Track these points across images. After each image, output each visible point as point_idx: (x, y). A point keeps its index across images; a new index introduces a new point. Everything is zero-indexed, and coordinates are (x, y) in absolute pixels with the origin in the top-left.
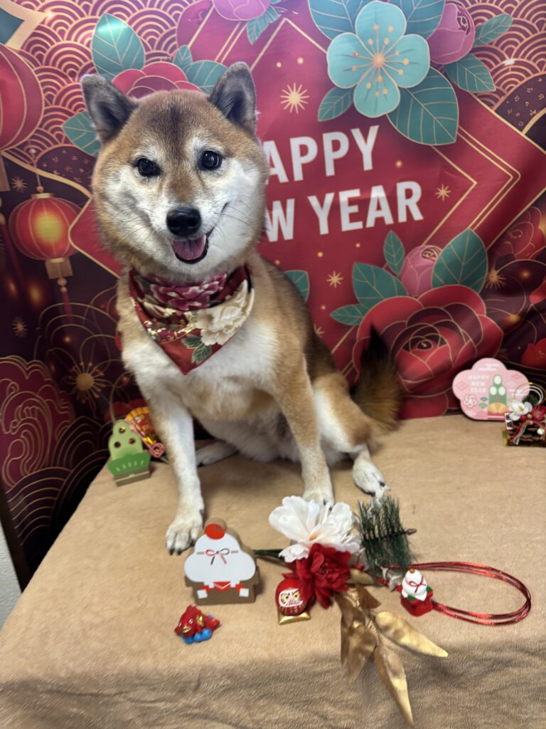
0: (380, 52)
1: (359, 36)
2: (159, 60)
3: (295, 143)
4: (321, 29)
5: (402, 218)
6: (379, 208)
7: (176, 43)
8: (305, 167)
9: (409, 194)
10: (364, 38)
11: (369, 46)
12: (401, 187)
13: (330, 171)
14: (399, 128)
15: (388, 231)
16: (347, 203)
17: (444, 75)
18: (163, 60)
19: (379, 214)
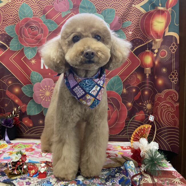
2: (36, 17)
7: (42, 13)
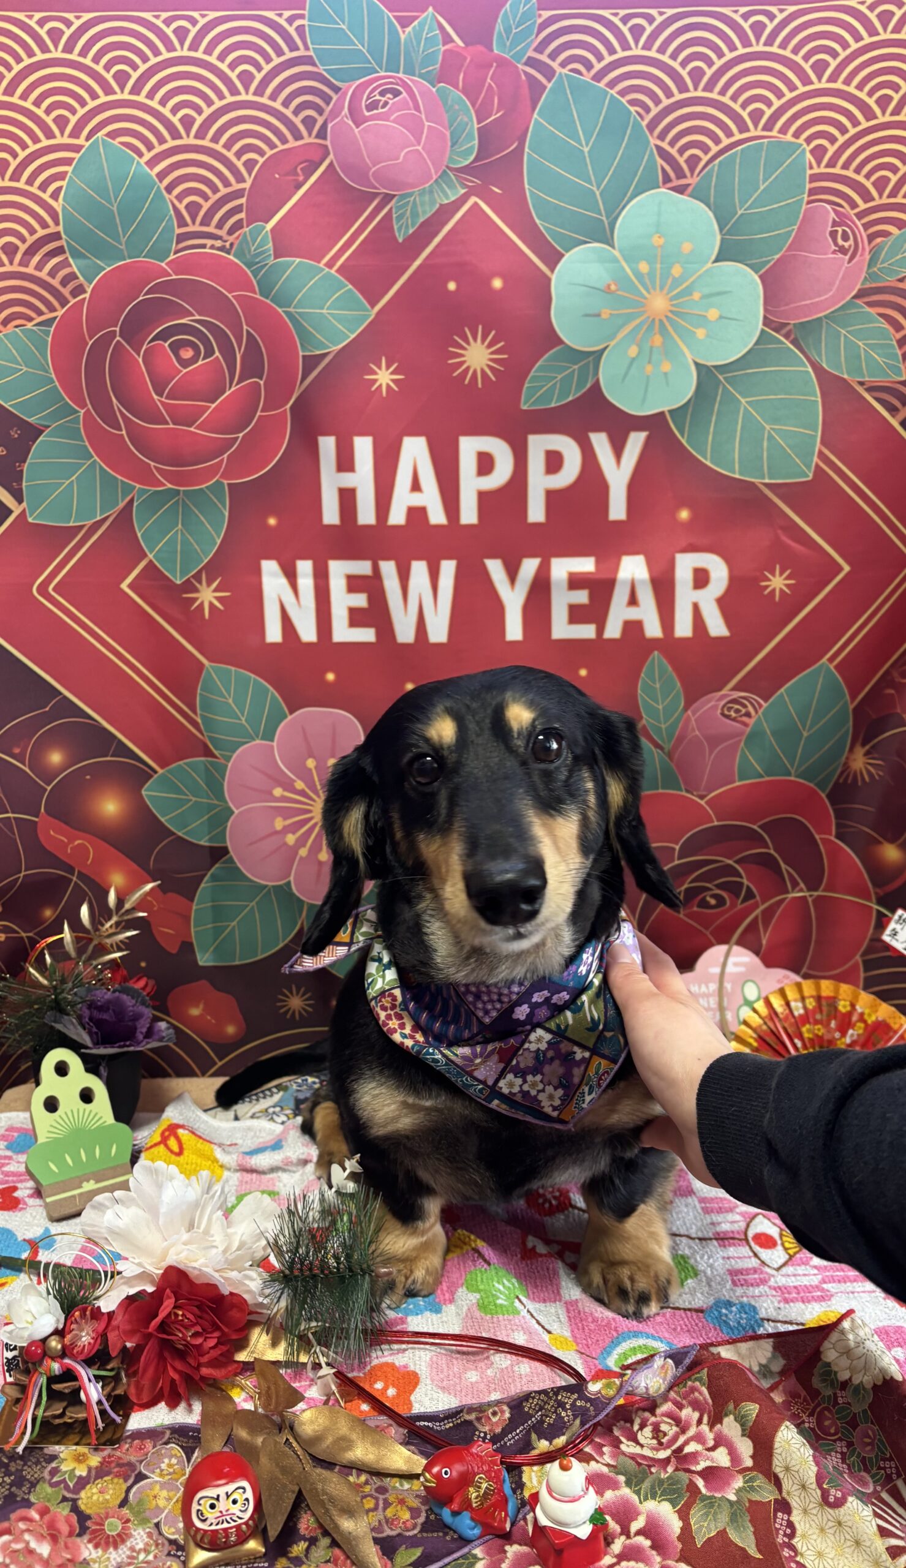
0: (662, 288)
1: (620, 251)
2: (204, 246)
3: (469, 447)
4: (546, 228)
5: (683, 628)
6: (633, 601)
7: (242, 215)
8: (484, 497)
9: (701, 579)
10: (630, 257)
11: (638, 275)
12: (685, 564)
13: (536, 512)
14: (688, 442)
15: (650, 652)
16: (565, 584)
17: (792, 342)
18: (212, 247)
19: (633, 614)
